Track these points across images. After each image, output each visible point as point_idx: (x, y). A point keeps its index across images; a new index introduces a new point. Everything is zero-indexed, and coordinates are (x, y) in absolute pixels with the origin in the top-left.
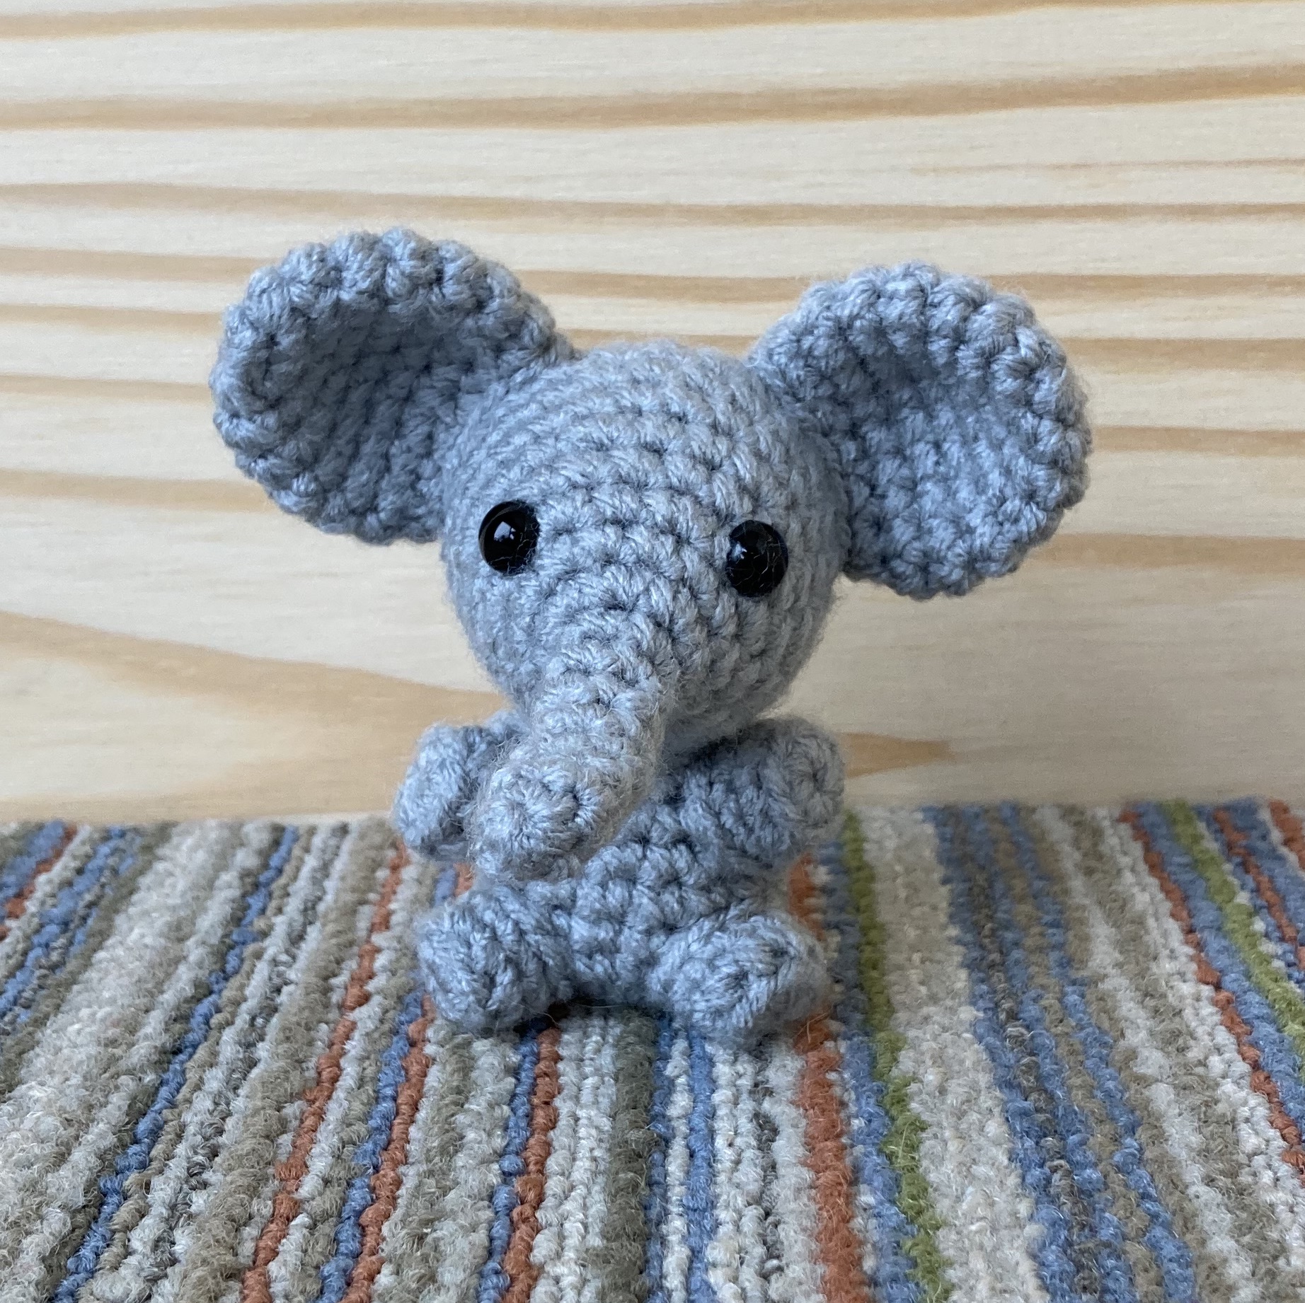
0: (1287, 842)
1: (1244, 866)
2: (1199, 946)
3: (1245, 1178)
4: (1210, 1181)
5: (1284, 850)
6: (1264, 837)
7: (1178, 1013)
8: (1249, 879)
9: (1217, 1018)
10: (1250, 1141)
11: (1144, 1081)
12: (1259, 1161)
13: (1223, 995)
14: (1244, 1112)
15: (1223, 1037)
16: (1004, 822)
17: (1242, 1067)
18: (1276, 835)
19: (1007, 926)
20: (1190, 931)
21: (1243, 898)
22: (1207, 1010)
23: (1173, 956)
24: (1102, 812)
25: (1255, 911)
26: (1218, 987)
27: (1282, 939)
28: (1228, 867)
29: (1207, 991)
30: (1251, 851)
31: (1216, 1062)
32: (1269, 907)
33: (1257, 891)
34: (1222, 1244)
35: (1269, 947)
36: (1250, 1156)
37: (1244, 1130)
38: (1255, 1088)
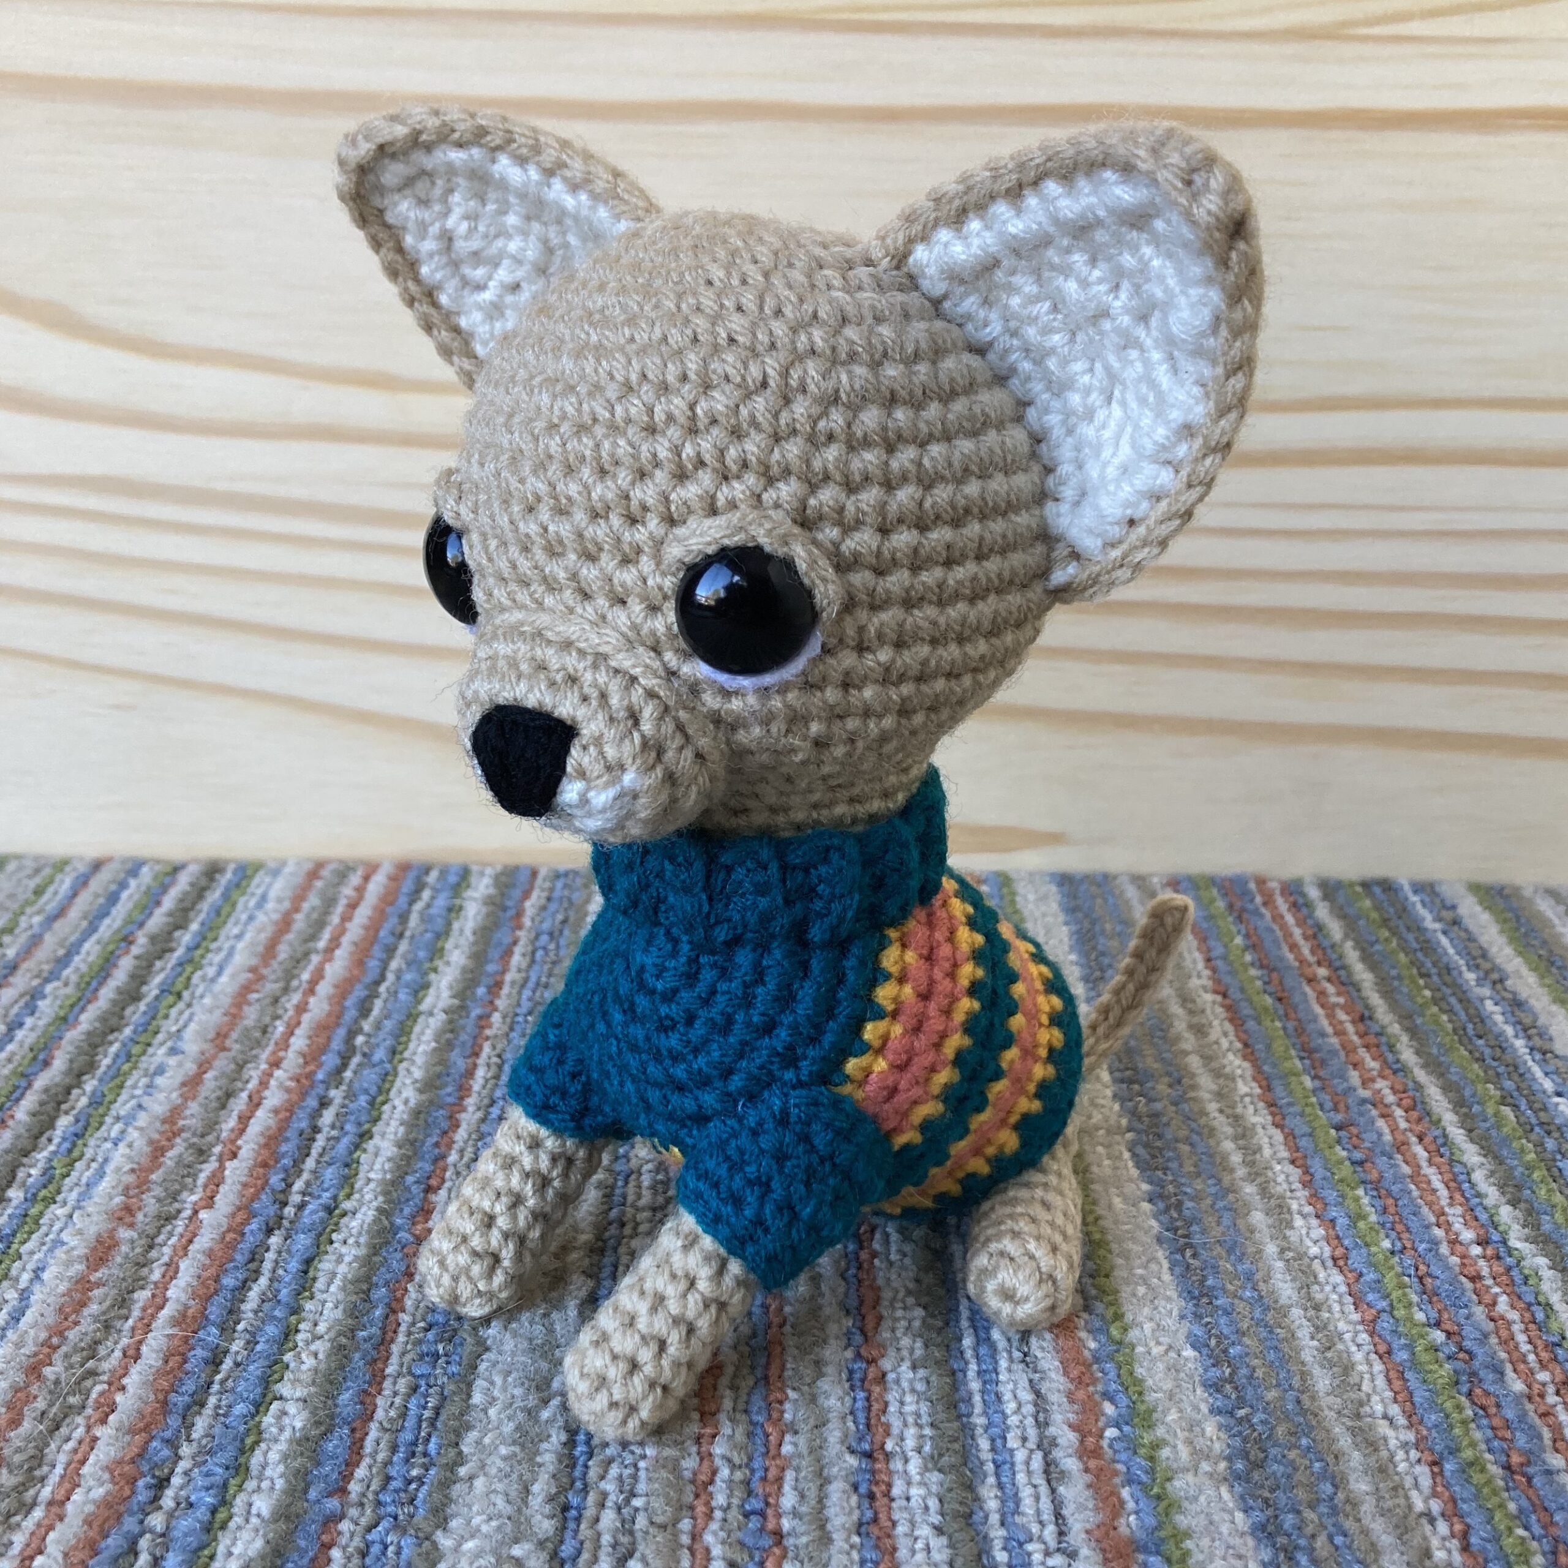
0: (1265, 904)
1: (1240, 919)
2: (1214, 970)
3: (1239, 1110)
4: (1221, 1111)
5: (1263, 910)
6: (1252, 900)
7: (1203, 1011)
8: (1243, 927)
9: (1224, 1015)
10: (1243, 1088)
11: (1186, 1053)
12: (1247, 1099)
13: (1228, 1002)
14: (1239, 1072)
15: (1228, 1026)
16: (1099, 886)
17: (1239, 1045)
18: (1259, 899)
19: (1103, 954)
20: (1208, 960)
21: (1239, 940)
22: (1219, 1010)
23: (1199, 976)
24: (1155, 880)
25: (1246, 948)
26: (1225, 996)
27: (1262, 967)
28: (1230, 919)
29: (1219, 998)
30: (1243, 910)
31: (1225, 1043)
32: (1254, 946)
33: (1247, 936)
34: (1228, 1145)
35: (1253, 972)
36: (1242, 1097)
37: (1240, 1084)
38: (1245, 1058)
